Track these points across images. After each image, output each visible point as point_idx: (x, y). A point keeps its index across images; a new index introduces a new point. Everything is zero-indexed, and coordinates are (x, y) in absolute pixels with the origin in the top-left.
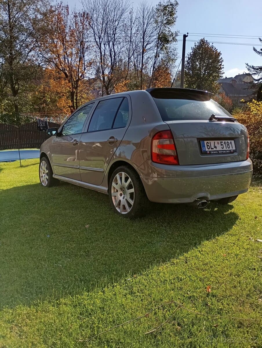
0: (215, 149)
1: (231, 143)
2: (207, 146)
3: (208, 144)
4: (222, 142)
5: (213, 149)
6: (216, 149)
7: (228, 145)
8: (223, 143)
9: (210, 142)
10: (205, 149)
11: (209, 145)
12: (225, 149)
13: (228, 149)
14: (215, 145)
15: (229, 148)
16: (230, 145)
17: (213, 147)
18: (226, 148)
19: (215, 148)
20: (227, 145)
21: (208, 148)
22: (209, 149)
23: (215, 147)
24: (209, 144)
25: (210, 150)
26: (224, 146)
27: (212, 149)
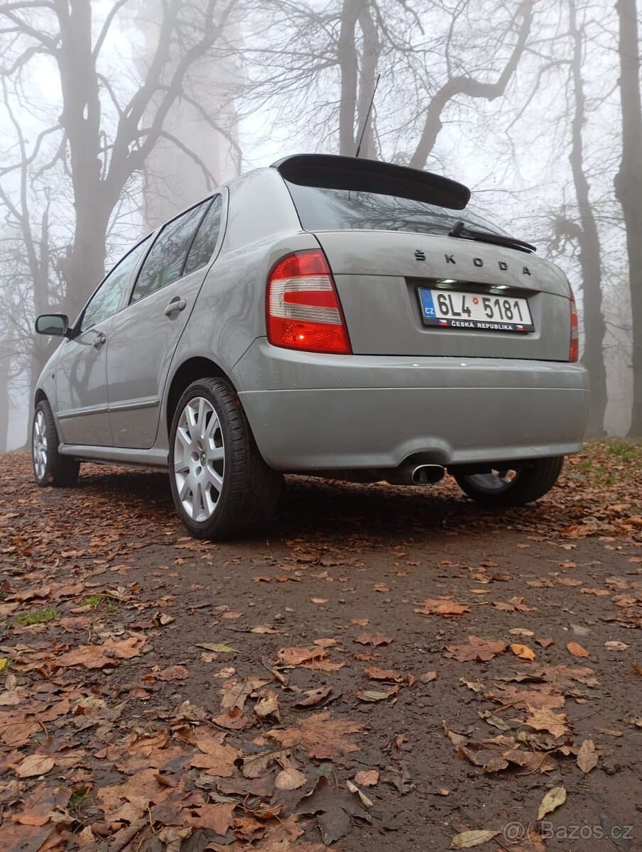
0: (464, 316)
1: (516, 304)
2: (441, 304)
3: (442, 300)
4: (489, 300)
5: (459, 314)
6: (469, 316)
7: (509, 309)
8: (491, 304)
9: (449, 296)
10: (434, 311)
11: (447, 302)
12: (496, 318)
13: (506, 320)
14: (466, 306)
15: (511, 318)
16: (515, 311)
17: (458, 309)
18: (502, 318)
19: (466, 314)
20: (503, 310)
21: (444, 310)
22: (446, 313)
23: (464, 311)
24: (445, 299)
25: (450, 316)
26: (496, 310)
27: (454, 314)
